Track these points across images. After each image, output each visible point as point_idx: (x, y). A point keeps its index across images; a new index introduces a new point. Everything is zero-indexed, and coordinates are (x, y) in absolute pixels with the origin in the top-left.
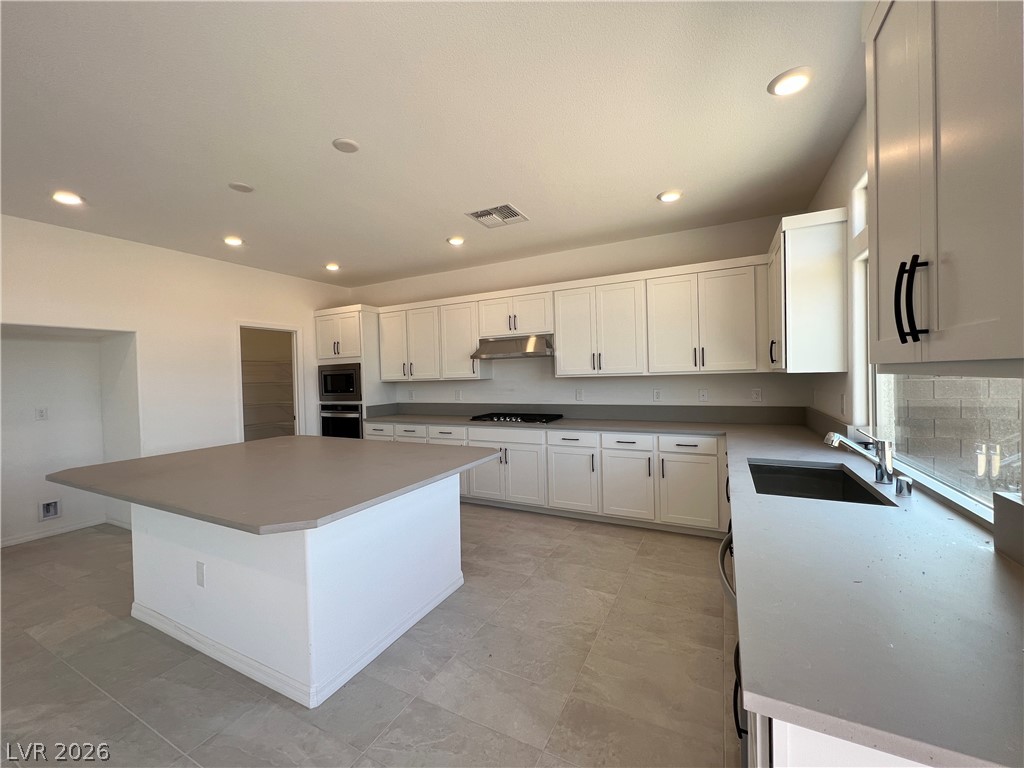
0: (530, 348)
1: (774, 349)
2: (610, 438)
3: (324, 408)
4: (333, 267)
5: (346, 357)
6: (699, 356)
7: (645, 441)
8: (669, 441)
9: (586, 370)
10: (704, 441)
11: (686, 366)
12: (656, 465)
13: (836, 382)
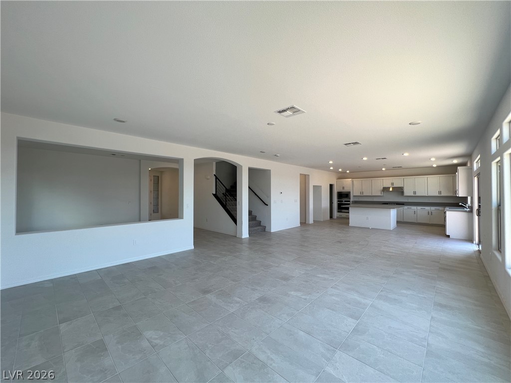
0: (391, 189)
1: (455, 192)
2: (419, 208)
3: (338, 201)
4: (340, 170)
5: (346, 190)
6: (440, 192)
7: (427, 208)
8: (433, 208)
9: (412, 194)
10: (441, 208)
11: (437, 194)
12: (430, 213)
13: (466, 198)
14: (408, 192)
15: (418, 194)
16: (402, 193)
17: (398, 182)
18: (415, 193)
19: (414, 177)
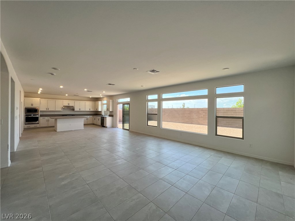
14: (76, 109)
15: (81, 110)
16: (73, 110)
17: (71, 103)
18: (80, 109)
19: (80, 101)
